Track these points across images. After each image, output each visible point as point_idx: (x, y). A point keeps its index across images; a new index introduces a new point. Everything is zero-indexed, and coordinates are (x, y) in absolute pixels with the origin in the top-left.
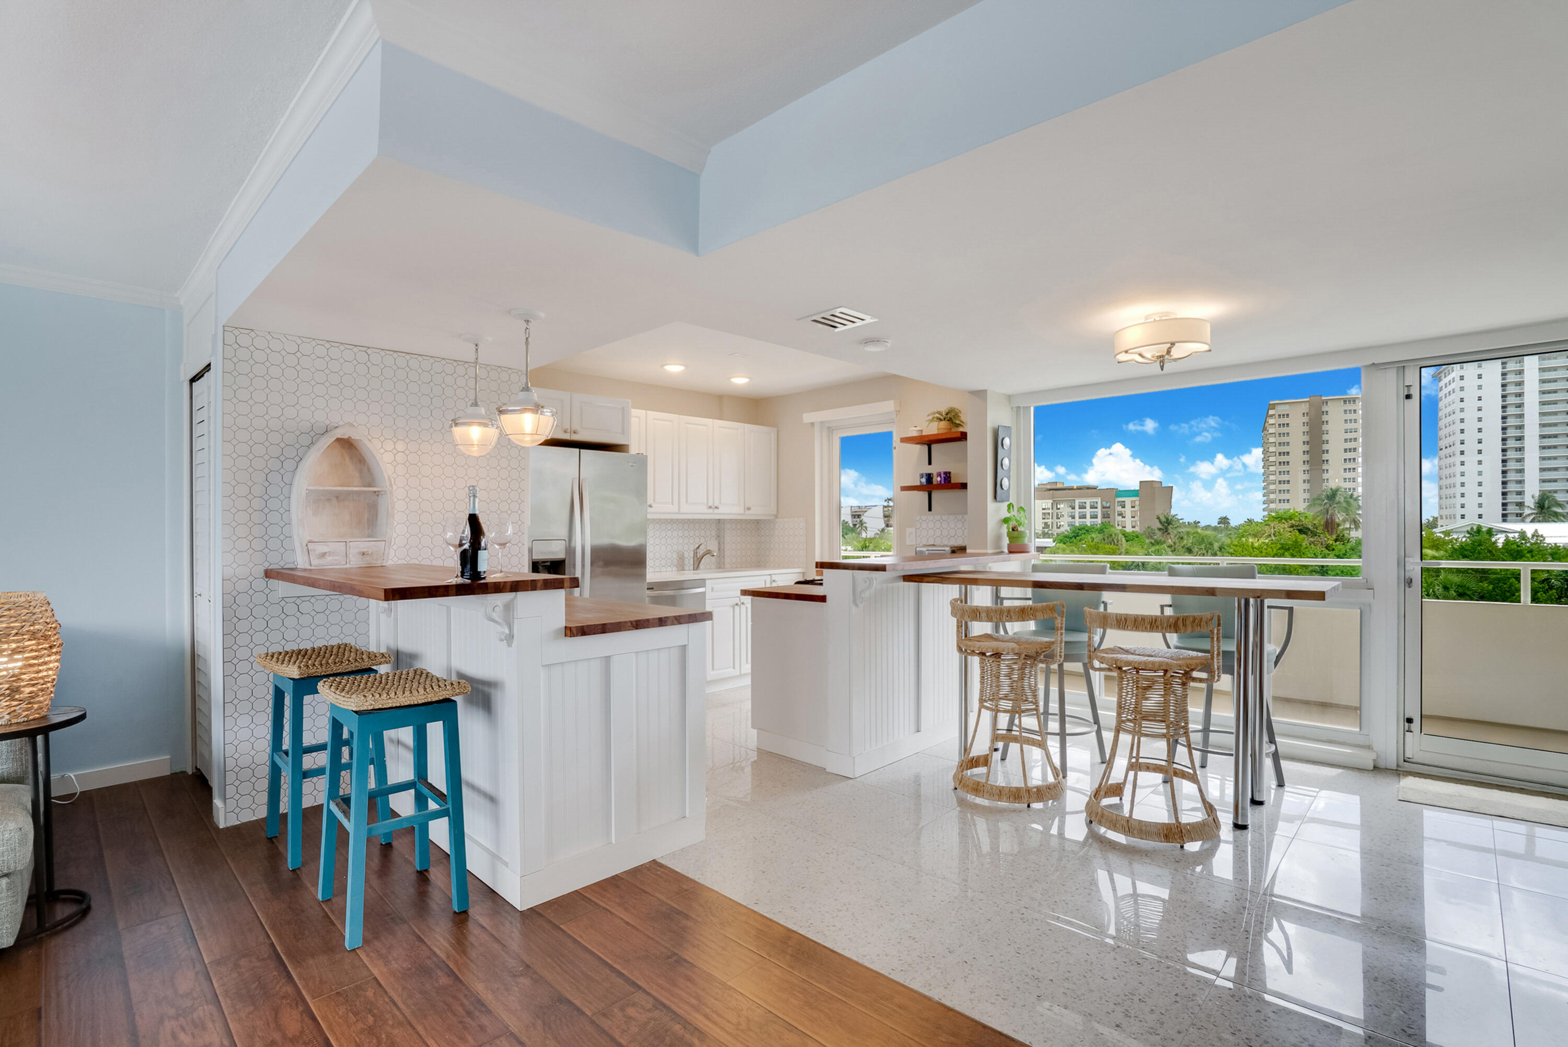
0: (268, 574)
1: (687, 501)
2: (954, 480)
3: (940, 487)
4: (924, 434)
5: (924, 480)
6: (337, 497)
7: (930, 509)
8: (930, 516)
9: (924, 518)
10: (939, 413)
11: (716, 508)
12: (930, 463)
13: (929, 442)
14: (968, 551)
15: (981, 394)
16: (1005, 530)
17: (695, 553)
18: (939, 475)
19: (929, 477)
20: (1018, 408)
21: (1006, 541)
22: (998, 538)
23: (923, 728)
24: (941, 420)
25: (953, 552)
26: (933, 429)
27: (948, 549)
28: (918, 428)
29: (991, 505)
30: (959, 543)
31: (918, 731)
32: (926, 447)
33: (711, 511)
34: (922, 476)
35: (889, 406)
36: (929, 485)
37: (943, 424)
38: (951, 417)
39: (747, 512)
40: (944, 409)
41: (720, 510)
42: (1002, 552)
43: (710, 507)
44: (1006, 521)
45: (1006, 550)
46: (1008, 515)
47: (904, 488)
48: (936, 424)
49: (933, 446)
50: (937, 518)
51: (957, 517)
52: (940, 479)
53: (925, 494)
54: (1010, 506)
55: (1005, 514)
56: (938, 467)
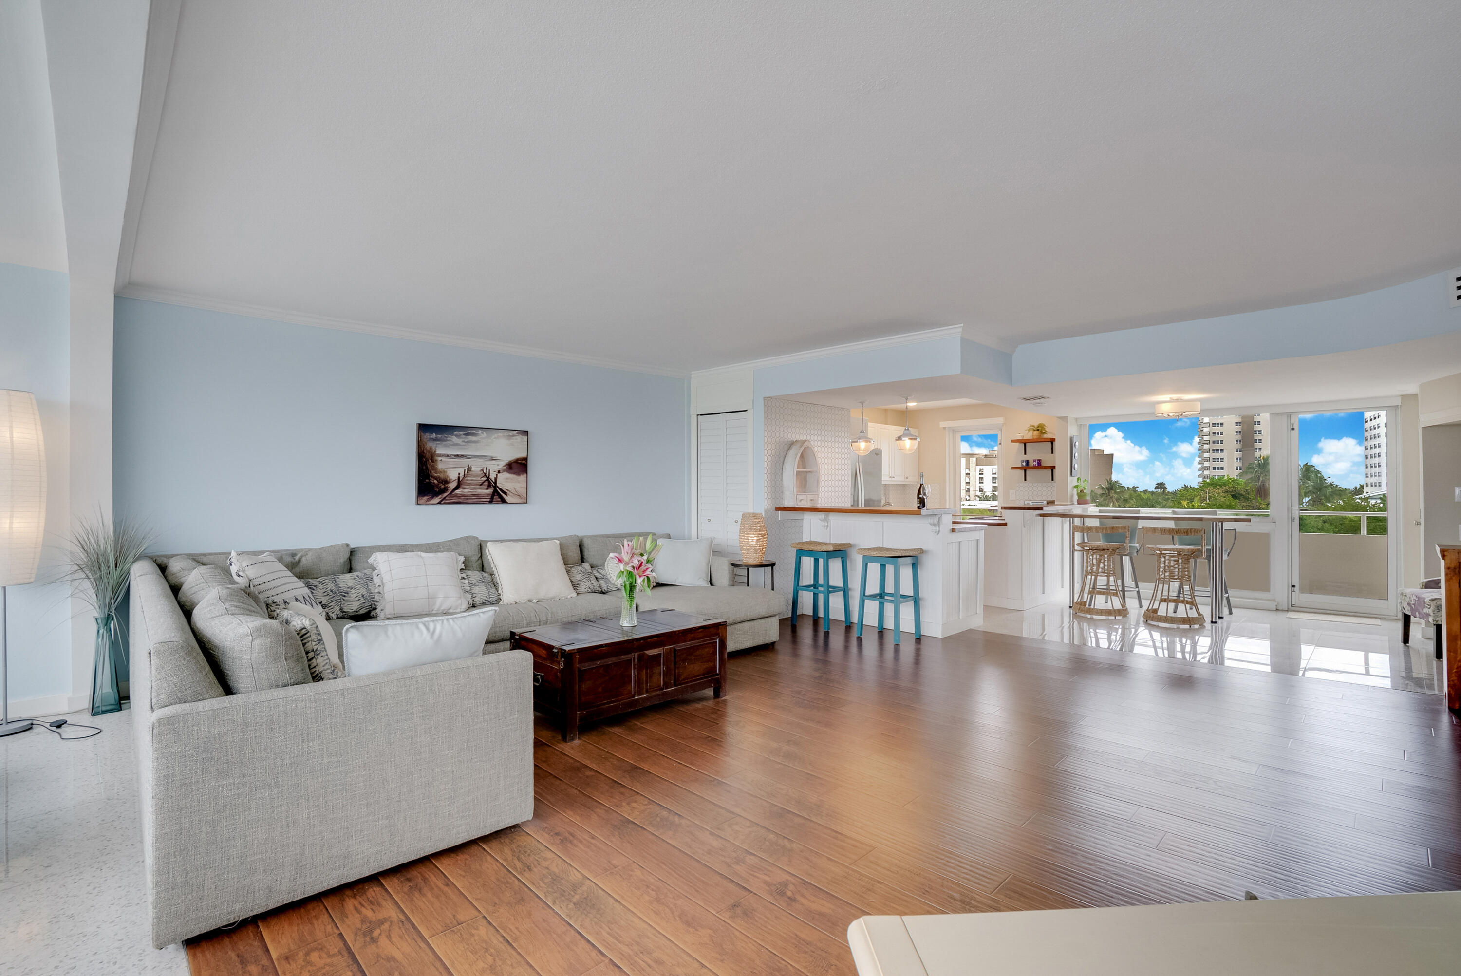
2: (1043, 464)
3: (1034, 468)
4: (1025, 438)
5: (1024, 464)
6: (798, 474)
7: (1025, 480)
8: (1026, 483)
10: (1033, 426)
11: (893, 477)
12: (1025, 454)
13: (1025, 443)
14: (1056, 503)
15: (1064, 419)
16: (1075, 492)
18: (1034, 461)
19: (1027, 462)
20: (1081, 425)
21: (1076, 498)
22: (1072, 496)
24: (1034, 430)
25: (1048, 503)
26: (1029, 435)
27: (1045, 502)
28: (1021, 435)
29: (1069, 478)
30: (1050, 499)
32: (1023, 445)
33: (891, 479)
34: (1023, 461)
35: (999, 421)
36: (1026, 467)
37: (1036, 433)
38: (1040, 429)
41: (895, 479)
42: (1073, 504)
43: (891, 477)
44: (1076, 487)
45: (1076, 503)
46: (1077, 484)
47: (1013, 468)
48: (1031, 432)
49: (1027, 444)
50: (1031, 484)
51: (1045, 484)
52: (1035, 463)
53: (1023, 471)
54: (1078, 479)
55: (1075, 483)
56: (1033, 456)
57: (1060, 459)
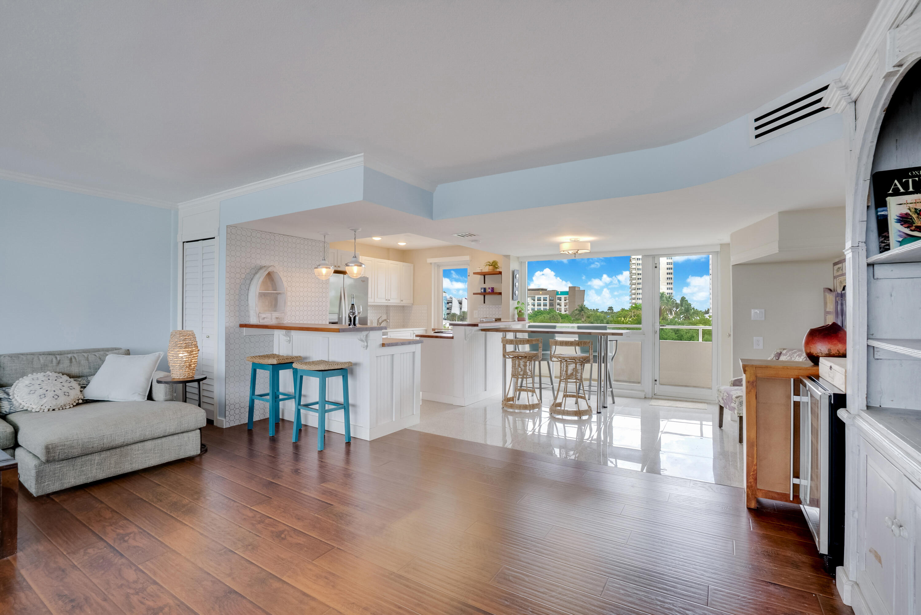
0: (242, 326)
1: (377, 297)
2: (495, 291)
3: (489, 293)
4: (483, 271)
5: (483, 290)
6: (264, 295)
7: (484, 303)
8: (484, 305)
9: (482, 306)
10: (489, 262)
11: (389, 300)
12: (484, 283)
13: (484, 275)
14: (502, 320)
15: (507, 257)
17: (378, 321)
18: (489, 288)
19: (485, 289)
20: (522, 262)
21: (516, 316)
23: (487, 389)
24: (490, 266)
25: (496, 320)
26: (487, 269)
27: (494, 319)
28: (480, 269)
29: (511, 302)
30: (497, 317)
31: (486, 390)
32: (483, 276)
33: (387, 301)
34: (482, 289)
35: (467, 258)
36: (484, 293)
37: (491, 267)
38: (494, 264)
39: (402, 302)
40: (491, 261)
41: (391, 301)
42: (516, 320)
43: (387, 300)
44: (516, 308)
46: (518, 306)
47: (474, 294)
48: (488, 267)
49: (486, 276)
50: (488, 306)
51: (497, 306)
52: (489, 290)
53: (483, 297)
54: (518, 302)
55: (516, 305)
56: (488, 285)
57: (505, 287)
